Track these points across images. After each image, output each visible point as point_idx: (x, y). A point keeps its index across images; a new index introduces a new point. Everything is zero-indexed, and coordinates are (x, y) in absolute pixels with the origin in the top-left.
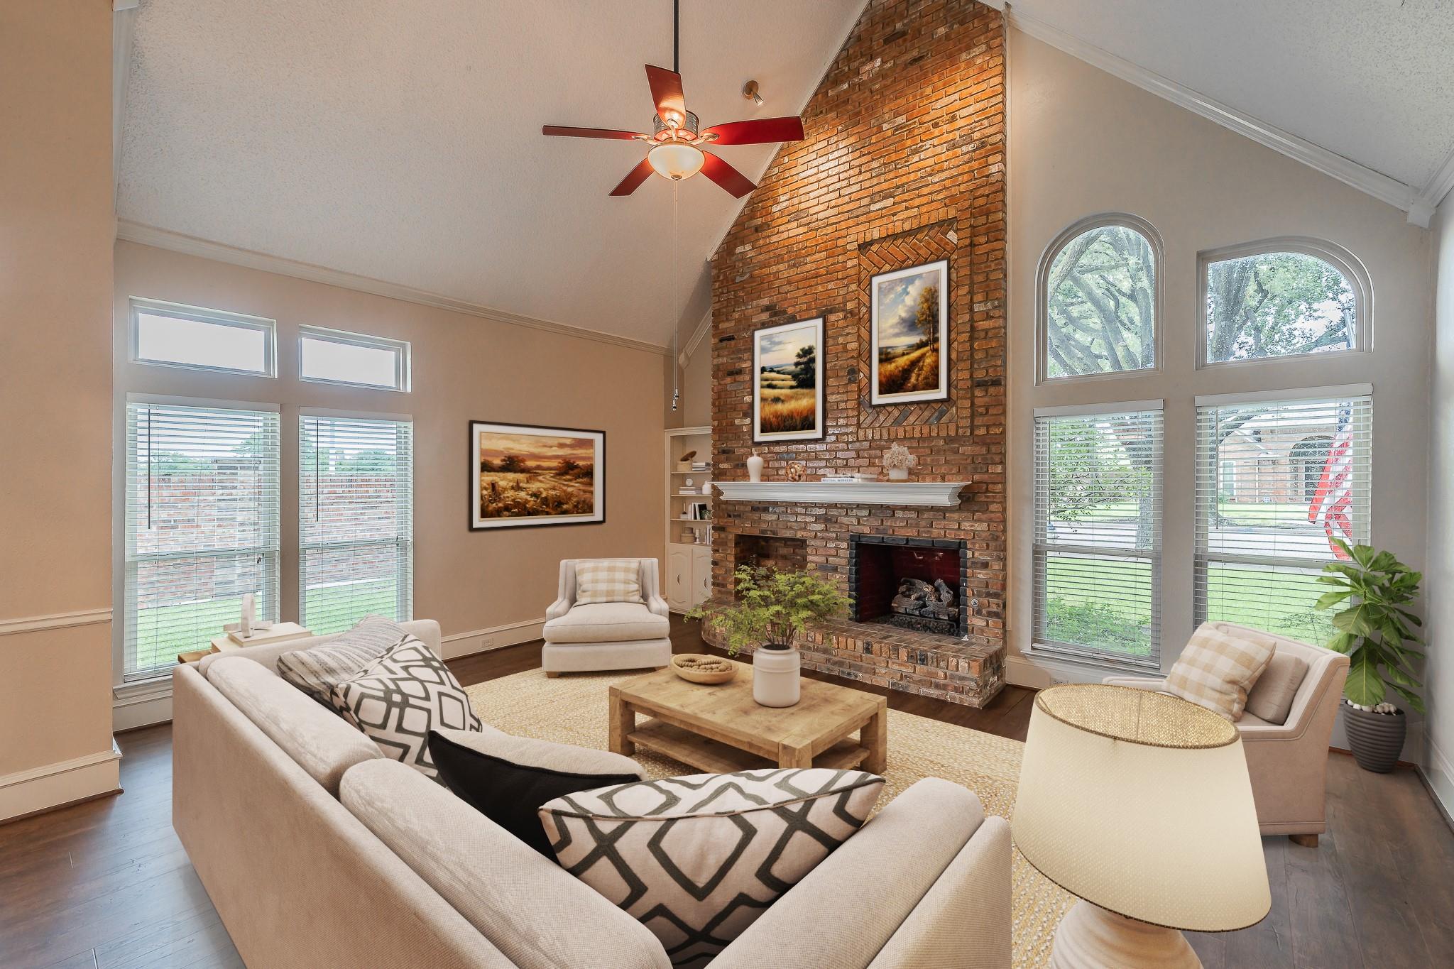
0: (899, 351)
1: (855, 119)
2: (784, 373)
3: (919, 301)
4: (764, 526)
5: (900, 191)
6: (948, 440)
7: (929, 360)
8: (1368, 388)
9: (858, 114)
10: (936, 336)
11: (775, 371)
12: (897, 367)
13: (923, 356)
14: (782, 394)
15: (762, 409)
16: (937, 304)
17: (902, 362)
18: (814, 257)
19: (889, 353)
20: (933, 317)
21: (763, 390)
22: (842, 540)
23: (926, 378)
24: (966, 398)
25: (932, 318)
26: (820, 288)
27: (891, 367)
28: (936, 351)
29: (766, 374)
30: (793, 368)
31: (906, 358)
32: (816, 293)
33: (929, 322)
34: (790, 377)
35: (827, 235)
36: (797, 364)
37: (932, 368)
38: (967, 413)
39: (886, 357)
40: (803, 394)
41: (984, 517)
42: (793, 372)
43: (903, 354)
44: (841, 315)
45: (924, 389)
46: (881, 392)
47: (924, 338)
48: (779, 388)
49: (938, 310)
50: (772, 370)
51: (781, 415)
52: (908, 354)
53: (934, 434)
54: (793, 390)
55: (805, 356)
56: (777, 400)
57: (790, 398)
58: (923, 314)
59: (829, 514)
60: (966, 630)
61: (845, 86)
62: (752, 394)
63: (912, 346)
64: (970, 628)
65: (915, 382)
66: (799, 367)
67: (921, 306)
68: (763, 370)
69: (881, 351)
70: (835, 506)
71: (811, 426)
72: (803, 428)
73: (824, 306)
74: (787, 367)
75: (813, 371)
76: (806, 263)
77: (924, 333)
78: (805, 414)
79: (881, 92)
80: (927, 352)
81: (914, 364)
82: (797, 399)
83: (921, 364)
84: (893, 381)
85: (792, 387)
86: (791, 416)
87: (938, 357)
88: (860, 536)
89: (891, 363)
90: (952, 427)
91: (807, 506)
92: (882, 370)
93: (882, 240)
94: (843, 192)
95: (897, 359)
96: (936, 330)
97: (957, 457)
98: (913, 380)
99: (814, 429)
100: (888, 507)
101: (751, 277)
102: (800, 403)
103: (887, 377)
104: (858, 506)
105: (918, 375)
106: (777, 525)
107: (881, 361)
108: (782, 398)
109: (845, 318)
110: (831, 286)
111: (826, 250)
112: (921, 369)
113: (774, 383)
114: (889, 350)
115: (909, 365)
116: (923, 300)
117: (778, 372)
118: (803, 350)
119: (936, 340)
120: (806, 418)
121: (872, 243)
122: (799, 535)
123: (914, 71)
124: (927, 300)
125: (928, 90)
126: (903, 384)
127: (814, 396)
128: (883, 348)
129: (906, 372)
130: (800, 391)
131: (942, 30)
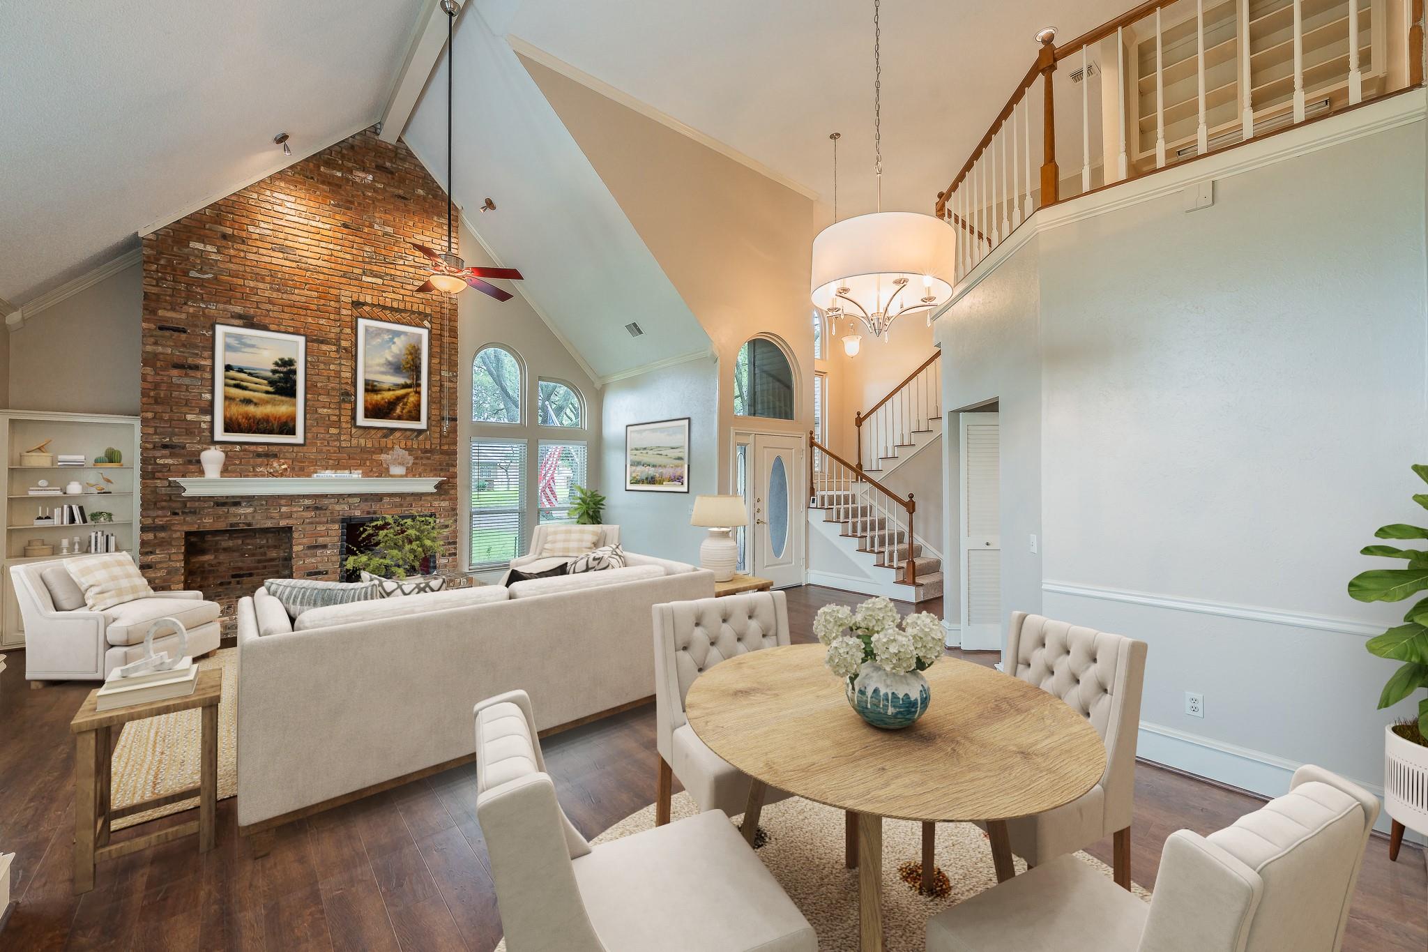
0: (386, 386)
1: (346, 204)
2: (257, 377)
3: (404, 352)
4: (234, 520)
5: (389, 278)
6: (426, 451)
7: (412, 399)
8: (585, 442)
9: (352, 203)
10: (418, 382)
11: (245, 373)
12: (383, 399)
13: (407, 395)
14: (254, 397)
15: (226, 409)
16: (420, 359)
17: (389, 395)
18: (303, 291)
19: (375, 386)
20: (416, 367)
21: (228, 389)
22: (333, 522)
23: (410, 412)
24: (437, 427)
25: (416, 369)
26: (310, 320)
27: (377, 397)
28: (419, 393)
29: (232, 373)
30: (270, 374)
31: (391, 393)
32: (306, 323)
33: (413, 370)
34: (266, 382)
35: (318, 279)
36: (274, 372)
37: (415, 405)
38: (437, 435)
39: (371, 388)
40: (282, 401)
41: (447, 498)
42: (270, 378)
43: (389, 390)
44: (334, 348)
45: (407, 420)
46: (366, 416)
47: (409, 382)
48: (251, 390)
49: (420, 363)
50: (241, 370)
51: (254, 418)
52: (393, 390)
53: (415, 446)
54: (270, 396)
55: (285, 367)
56: (248, 401)
57: (267, 402)
58: (408, 363)
59: (318, 503)
60: (435, 568)
61: (339, 174)
62: (212, 392)
63: (398, 385)
64: (438, 566)
65: (400, 413)
66: (277, 375)
67: (406, 356)
68: (228, 368)
69: (367, 383)
70: (325, 496)
71: (292, 432)
72: (281, 432)
73: (315, 336)
74: (262, 372)
75: (294, 382)
76: (293, 294)
77: (408, 378)
78: (284, 419)
79: (374, 200)
80: (411, 392)
81: (399, 399)
82: (274, 405)
83: (405, 400)
84: (379, 409)
85: (267, 392)
86: (266, 419)
87: (420, 397)
88: (350, 518)
89: (377, 394)
90: (428, 443)
91: (292, 499)
92: (369, 398)
93: (373, 305)
94: (335, 253)
95: (384, 392)
96: (418, 378)
97: (430, 461)
98: (398, 411)
99: (294, 434)
100: (377, 495)
101: (216, 278)
102: (280, 408)
103: (374, 405)
104: (350, 495)
105: (403, 409)
106: (253, 517)
107: (367, 390)
108: (255, 400)
109: (337, 351)
110: (322, 321)
111: (318, 292)
112: (405, 404)
113: (245, 384)
114: (376, 383)
115: (394, 399)
116: (408, 352)
117: (250, 374)
118: (281, 360)
119: (419, 385)
120: (286, 423)
121: (364, 304)
122: (283, 523)
123: (400, 203)
124: (411, 354)
125: (411, 223)
126: (389, 413)
127: (294, 405)
128: (369, 380)
129: (392, 405)
130: (277, 397)
131: (420, 192)
